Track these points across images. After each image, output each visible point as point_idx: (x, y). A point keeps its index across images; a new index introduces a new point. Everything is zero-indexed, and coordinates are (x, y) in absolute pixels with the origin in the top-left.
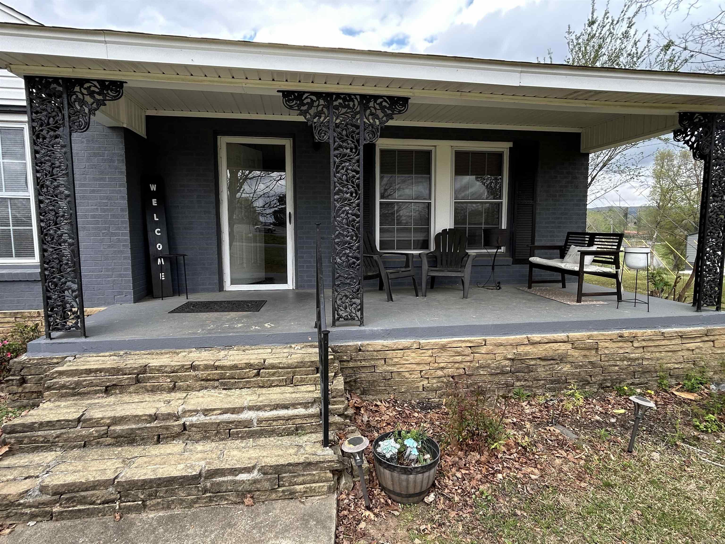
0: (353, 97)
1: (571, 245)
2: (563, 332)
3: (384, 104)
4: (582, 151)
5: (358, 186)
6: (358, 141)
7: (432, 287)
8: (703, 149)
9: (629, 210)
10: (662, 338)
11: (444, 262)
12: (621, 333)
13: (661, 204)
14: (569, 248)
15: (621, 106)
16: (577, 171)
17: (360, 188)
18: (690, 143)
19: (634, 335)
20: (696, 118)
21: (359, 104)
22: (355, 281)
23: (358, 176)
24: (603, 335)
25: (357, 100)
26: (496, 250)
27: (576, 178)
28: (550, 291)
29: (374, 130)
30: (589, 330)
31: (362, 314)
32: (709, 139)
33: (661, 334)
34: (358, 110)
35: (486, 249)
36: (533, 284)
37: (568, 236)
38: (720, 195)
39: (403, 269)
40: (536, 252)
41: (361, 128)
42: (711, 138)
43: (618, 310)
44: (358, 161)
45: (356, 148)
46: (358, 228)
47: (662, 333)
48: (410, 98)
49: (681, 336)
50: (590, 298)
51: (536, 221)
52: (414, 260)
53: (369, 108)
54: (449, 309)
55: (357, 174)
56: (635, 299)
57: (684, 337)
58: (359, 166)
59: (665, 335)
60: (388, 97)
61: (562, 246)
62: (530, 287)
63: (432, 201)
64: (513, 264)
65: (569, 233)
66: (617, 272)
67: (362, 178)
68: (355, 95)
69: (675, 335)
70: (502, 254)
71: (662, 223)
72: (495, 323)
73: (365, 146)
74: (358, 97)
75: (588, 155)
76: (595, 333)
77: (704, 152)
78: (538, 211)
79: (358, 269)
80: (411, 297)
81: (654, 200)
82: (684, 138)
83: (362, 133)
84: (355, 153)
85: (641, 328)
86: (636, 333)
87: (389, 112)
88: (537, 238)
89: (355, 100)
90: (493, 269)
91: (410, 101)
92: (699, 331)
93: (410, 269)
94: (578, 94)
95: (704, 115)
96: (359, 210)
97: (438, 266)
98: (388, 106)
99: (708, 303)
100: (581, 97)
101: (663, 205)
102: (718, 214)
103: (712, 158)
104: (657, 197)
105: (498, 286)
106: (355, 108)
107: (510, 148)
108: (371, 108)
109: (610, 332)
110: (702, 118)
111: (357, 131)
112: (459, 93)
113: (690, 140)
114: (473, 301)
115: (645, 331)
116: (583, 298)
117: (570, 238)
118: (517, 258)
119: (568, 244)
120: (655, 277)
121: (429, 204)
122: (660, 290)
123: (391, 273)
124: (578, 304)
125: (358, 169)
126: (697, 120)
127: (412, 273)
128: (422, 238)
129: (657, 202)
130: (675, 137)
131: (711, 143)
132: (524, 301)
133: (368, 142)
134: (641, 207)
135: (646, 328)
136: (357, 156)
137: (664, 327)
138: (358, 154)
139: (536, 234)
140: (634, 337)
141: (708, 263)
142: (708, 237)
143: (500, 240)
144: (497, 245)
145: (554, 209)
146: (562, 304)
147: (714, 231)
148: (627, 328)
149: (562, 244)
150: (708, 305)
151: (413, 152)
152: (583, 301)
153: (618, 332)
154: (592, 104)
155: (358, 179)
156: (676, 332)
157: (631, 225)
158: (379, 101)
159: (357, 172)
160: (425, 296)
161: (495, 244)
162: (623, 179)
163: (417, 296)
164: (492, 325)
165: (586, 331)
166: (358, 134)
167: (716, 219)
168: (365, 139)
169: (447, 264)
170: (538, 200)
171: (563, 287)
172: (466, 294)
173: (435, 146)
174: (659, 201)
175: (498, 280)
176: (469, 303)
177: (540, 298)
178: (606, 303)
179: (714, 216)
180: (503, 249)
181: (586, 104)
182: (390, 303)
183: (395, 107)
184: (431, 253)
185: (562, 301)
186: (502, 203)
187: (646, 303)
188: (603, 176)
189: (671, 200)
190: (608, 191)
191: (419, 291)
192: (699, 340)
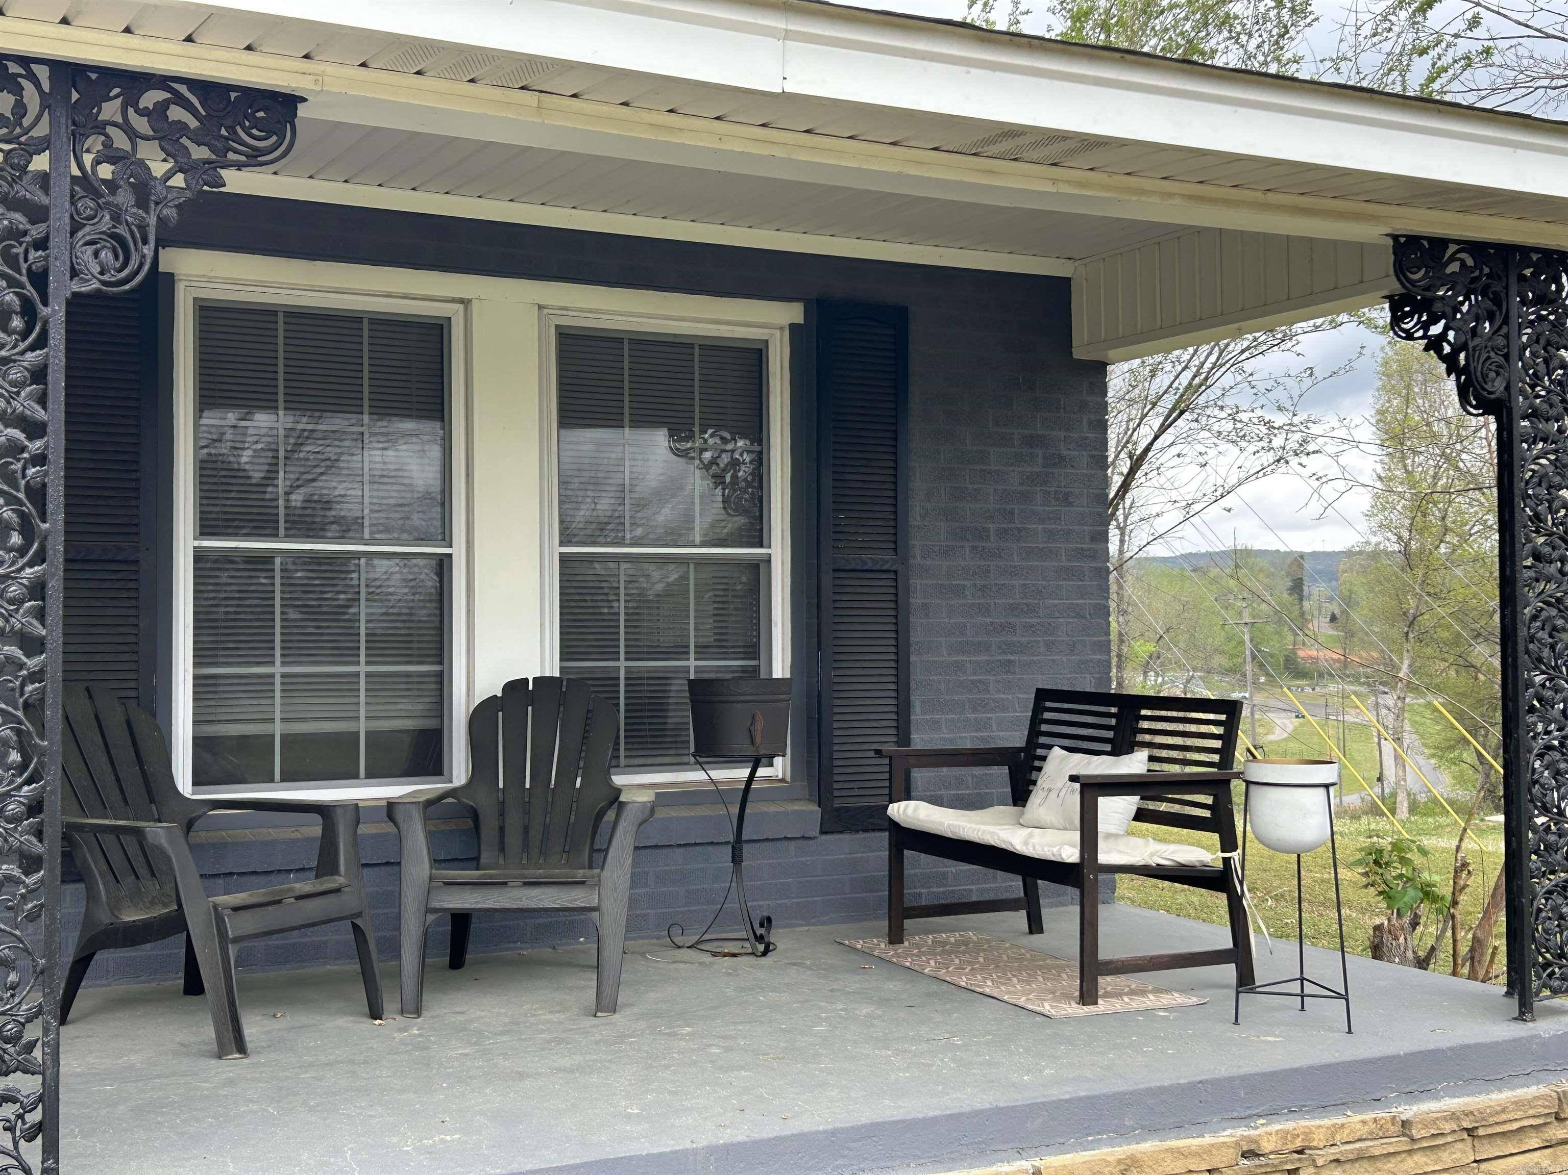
0: (14, 68)
1: (1050, 747)
2: (1020, 1152)
3: (176, 113)
4: (1079, 353)
5: (38, 494)
6: (40, 279)
7: (457, 961)
8: (1485, 377)
9: (1307, 566)
10: (1402, 1144)
11: (513, 840)
12: (1251, 1140)
13: (1414, 545)
14: (1044, 758)
15: (1190, 197)
16: (1062, 434)
17: (50, 507)
18: (1447, 349)
19: (1298, 1144)
20: (1452, 259)
21: (44, 106)
22: (13, 977)
23: (36, 446)
24: (1179, 1153)
25: (37, 84)
26: (743, 773)
27: (1060, 461)
28: (978, 948)
29: (122, 230)
30: (1123, 1134)
31: (51, 1150)
32: (1501, 341)
33: (1398, 1128)
34: (42, 130)
35: (702, 767)
36: (907, 923)
37: (1038, 709)
38: (1555, 555)
39: (306, 886)
40: (920, 776)
41: (60, 218)
42: (1507, 336)
43: (1234, 1032)
44: (39, 375)
45: (28, 311)
46: (33, 708)
47: (1404, 1124)
48: (304, 100)
49: (1470, 1132)
50: (1133, 981)
51: (913, 639)
52: (363, 829)
53: (100, 128)
54: (522, 1076)
55: (30, 438)
56: (1302, 979)
57: (1481, 1132)
58: (42, 401)
59: (1416, 1134)
60: (195, 84)
61: (1019, 750)
62: (896, 936)
63: (458, 551)
64: (822, 832)
65: (1042, 695)
66: (1226, 861)
67: (57, 458)
68: (25, 61)
69: (1447, 1127)
70: (778, 790)
71: (1426, 620)
72: (725, 1137)
73: (76, 302)
74: (42, 73)
75: (1100, 368)
76: (1148, 1146)
77: (1488, 387)
78: (916, 600)
79: (32, 917)
80: (344, 1022)
81: (1388, 527)
82: (1426, 326)
83: (59, 242)
84: (25, 335)
85: (1324, 1108)
86: (1308, 1133)
87: (200, 153)
88: (917, 714)
89: (28, 86)
90: (737, 859)
91: (302, 111)
92: (1529, 1103)
93: (340, 880)
94: (1019, 141)
95: (1476, 248)
96: (40, 615)
97: (485, 858)
98: (193, 123)
99: (1556, 983)
100: (1035, 156)
101: (1422, 550)
102: (1555, 629)
103: (1516, 414)
104: (1399, 517)
105: (760, 939)
106: (26, 122)
107: (793, 327)
108: (110, 130)
109: (1208, 1140)
110: (1470, 262)
111: (36, 232)
112: (530, 98)
113: (1443, 336)
114: (642, 1024)
115: (1339, 1120)
116: (1105, 982)
117: (1047, 715)
118: (837, 803)
119: (1043, 740)
120: (1387, 864)
121: (443, 565)
122: (1406, 920)
123: (236, 909)
124: (1086, 1009)
125: (40, 414)
126: (1454, 267)
127: (349, 902)
128: (409, 724)
129: (1400, 538)
130: (1396, 321)
131: (1507, 357)
132: (866, 1010)
133: (95, 285)
134: (1349, 553)
135: (1341, 1106)
136: (32, 348)
137: (1411, 1096)
138: (41, 342)
139: (916, 701)
140: (1300, 1152)
141: (1540, 820)
142: (1530, 719)
143: (759, 725)
144: (750, 751)
145: (983, 589)
146: (1023, 1016)
147: (1548, 694)
148: (1272, 1114)
149: (1017, 738)
150: (1555, 992)
151: (359, 320)
152: (1107, 995)
153: (1242, 1131)
154: (1080, 184)
155: (40, 459)
156: (1453, 1116)
157: (1321, 626)
158: (151, 98)
159: (35, 429)
160: (418, 1012)
161: (741, 744)
162: (1247, 464)
163: (375, 1013)
164: (712, 1149)
165: (1111, 1143)
166: (42, 244)
167: (1552, 647)
168: (74, 273)
169: (526, 846)
170: (917, 552)
171: (1031, 932)
172: (607, 991)
173: (465, 303)
174: (1406, 535)
175: (761, 907)
176: (622, 1038)
177: (935, 987)
178: (1194, 1000)
179: (1543, 635)
180: (779, 768)
181: (1055, 181)
182: (234, 1065)
183: (231, 129)
184: (452, 793)
185: (1022, 1001)
186: (768, 560)
187: (1339, 996)
188: (1174, 450)
189: (1446, 530)
190: (1196, 507)
191: (384, 984)
192: (1534, 1143)
